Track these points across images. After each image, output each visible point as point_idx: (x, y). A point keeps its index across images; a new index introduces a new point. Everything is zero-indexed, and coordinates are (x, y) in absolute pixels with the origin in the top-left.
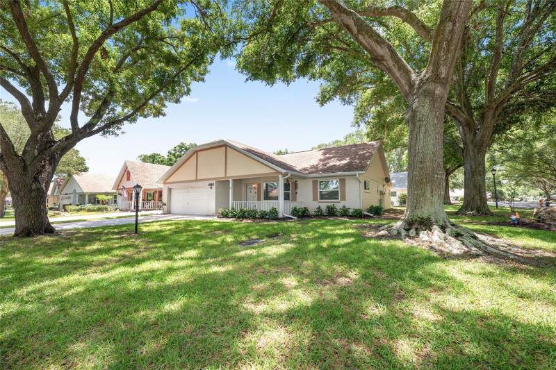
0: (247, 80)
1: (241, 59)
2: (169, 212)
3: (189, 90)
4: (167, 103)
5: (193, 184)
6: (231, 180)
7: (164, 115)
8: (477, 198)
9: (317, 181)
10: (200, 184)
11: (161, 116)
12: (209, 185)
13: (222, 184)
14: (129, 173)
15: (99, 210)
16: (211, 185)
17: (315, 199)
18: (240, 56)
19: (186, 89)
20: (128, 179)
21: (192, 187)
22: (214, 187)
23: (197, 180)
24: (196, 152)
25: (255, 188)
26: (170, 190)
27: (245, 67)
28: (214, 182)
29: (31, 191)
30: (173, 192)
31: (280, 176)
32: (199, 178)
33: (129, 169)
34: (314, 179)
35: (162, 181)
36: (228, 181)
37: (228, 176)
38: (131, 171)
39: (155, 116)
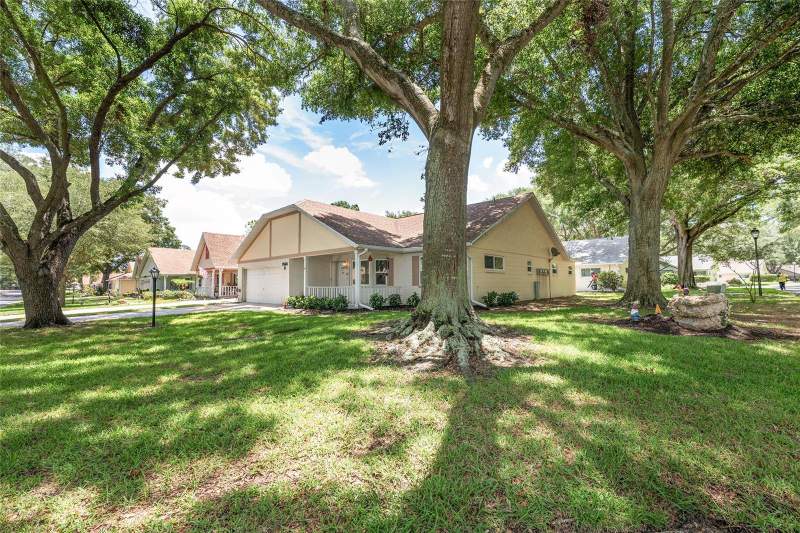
0: (323, 119)
1: (307, 94)
2: (244, 301)
3: (264, 137)
4: (237, 156)
5: (268, 263)
6: (305, 257)
7: (237, 172)
8: (644, 280)
9: (418, 257)
10: (274, 263)
11: (233, 174)
12: (283, 264)
13: (297, 261)
14: (207, 250)
15: (177, 297)
16: (285, 265)
18: (303, 89)
20: (207, 257)
21: (266, 268)
22: (288, 267)
23: (271, 258)
24: (270, 220)
25: (346, 268)
26: (245, 271)
27: (316, 103)
28: (287, 260)
29: (37, 278)
30: (249, 273)
31: (356, 252)
32: (273, 255)
33: (208, 244)
34: (415, 255)
35: (236, 260)
36: (302, 259)
37: (302, 251)
38: (209, 247)
39: (225, 174)
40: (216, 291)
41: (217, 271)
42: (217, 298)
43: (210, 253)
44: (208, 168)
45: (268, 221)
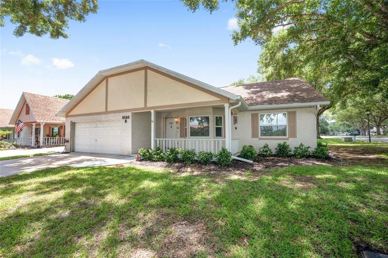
2: (72, 151)
5: (103, 117)
6: (152, 111)
7: (65, 37)
9: (257, 114)
10: (111, 117)
11: (61, 38)
12: (123, 118)
13: (141, 117)
14: (28, 107)
16: (125, 118)
17: (254, 135)
19: (92, 6)
20: (28, 112)
21: (100, 121)
22: (130, 121)
23: (107, 112)
24: (107, 77)
25: (177, 122)
26: (73, 125)
28: (129, 114)
30: (77, 127)
31: (226, 105)
32: (110, 109)
33: (28, 101)
34: (253, 112)
35: (64, 114)
36: (150, 113)
37: (148, 106)
38: (30, 104)
39: (52, 36)
40: (37, 141)
41: (39, 125)
42: (39, 147)
43: (31, 109)
44: (34, 24)
45: (103, 79)
